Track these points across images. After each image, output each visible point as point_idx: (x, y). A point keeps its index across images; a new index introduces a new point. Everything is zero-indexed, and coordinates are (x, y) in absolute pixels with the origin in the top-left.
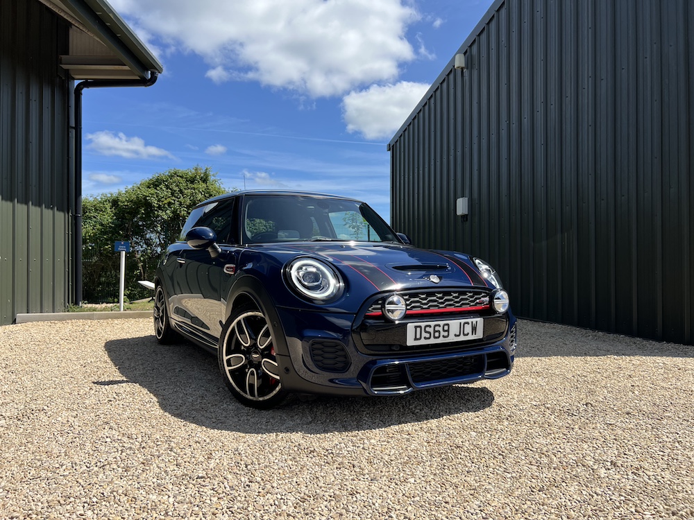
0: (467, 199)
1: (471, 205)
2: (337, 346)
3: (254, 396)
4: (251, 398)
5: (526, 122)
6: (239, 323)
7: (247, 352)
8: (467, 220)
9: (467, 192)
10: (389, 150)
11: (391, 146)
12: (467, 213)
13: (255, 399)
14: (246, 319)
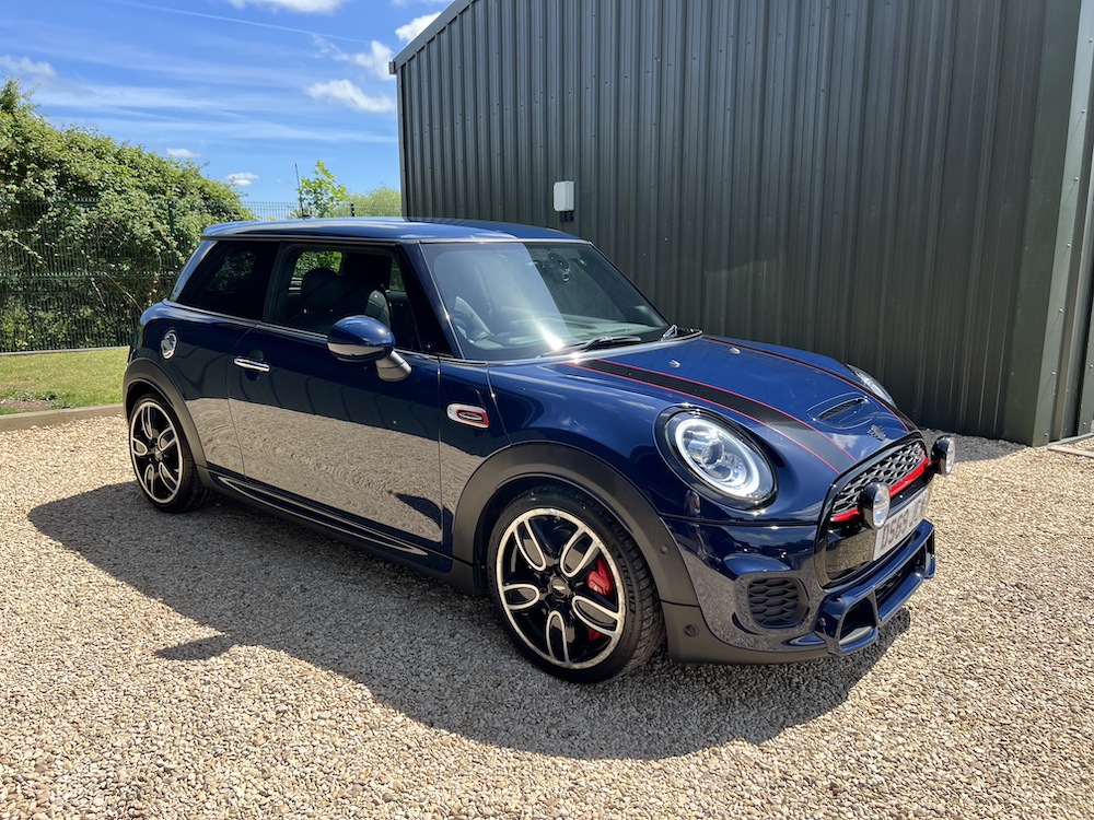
0: (572, 183)
1: (580, 195)
2: (786, 582)
3: (563, 659)
4: (558, 662)
5: (696, 66)
6: (521, 527)
7: (542, 581)
8: (572, 219)
9: (572, 170)
10: (395, 72)
11: (399, 66)
12: (572, 208)
13: (564, 665)
14: (534, 521)
